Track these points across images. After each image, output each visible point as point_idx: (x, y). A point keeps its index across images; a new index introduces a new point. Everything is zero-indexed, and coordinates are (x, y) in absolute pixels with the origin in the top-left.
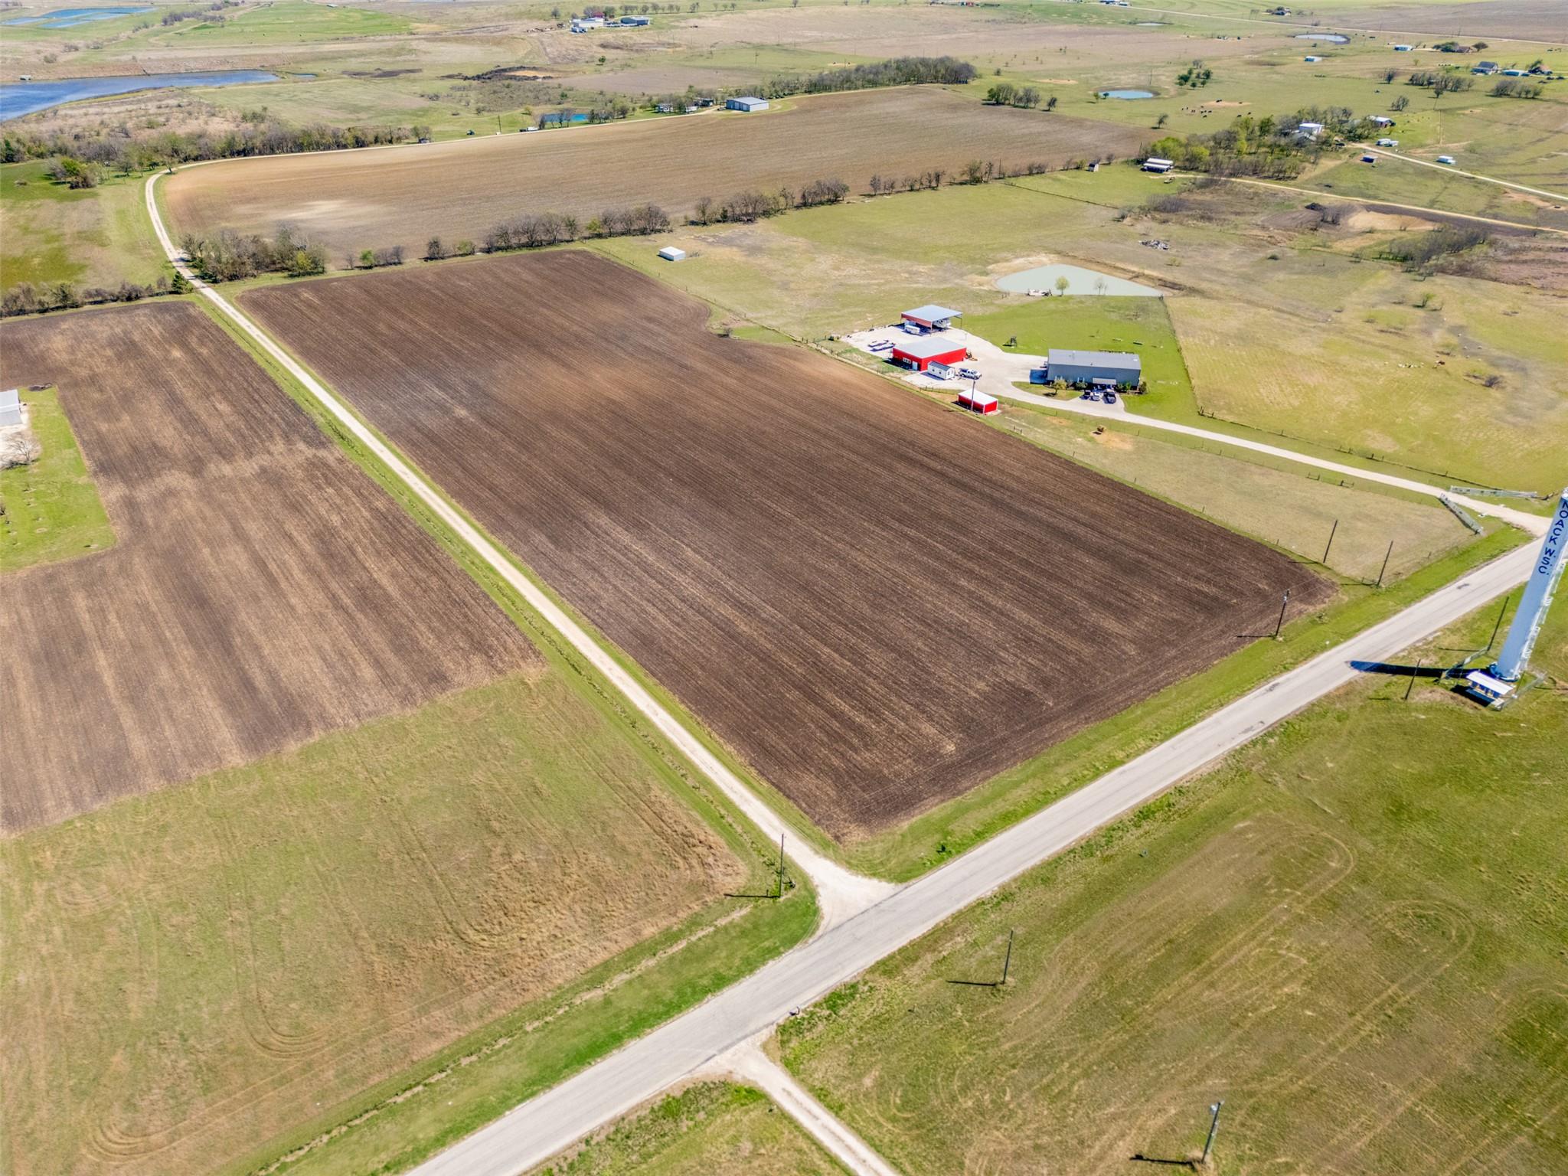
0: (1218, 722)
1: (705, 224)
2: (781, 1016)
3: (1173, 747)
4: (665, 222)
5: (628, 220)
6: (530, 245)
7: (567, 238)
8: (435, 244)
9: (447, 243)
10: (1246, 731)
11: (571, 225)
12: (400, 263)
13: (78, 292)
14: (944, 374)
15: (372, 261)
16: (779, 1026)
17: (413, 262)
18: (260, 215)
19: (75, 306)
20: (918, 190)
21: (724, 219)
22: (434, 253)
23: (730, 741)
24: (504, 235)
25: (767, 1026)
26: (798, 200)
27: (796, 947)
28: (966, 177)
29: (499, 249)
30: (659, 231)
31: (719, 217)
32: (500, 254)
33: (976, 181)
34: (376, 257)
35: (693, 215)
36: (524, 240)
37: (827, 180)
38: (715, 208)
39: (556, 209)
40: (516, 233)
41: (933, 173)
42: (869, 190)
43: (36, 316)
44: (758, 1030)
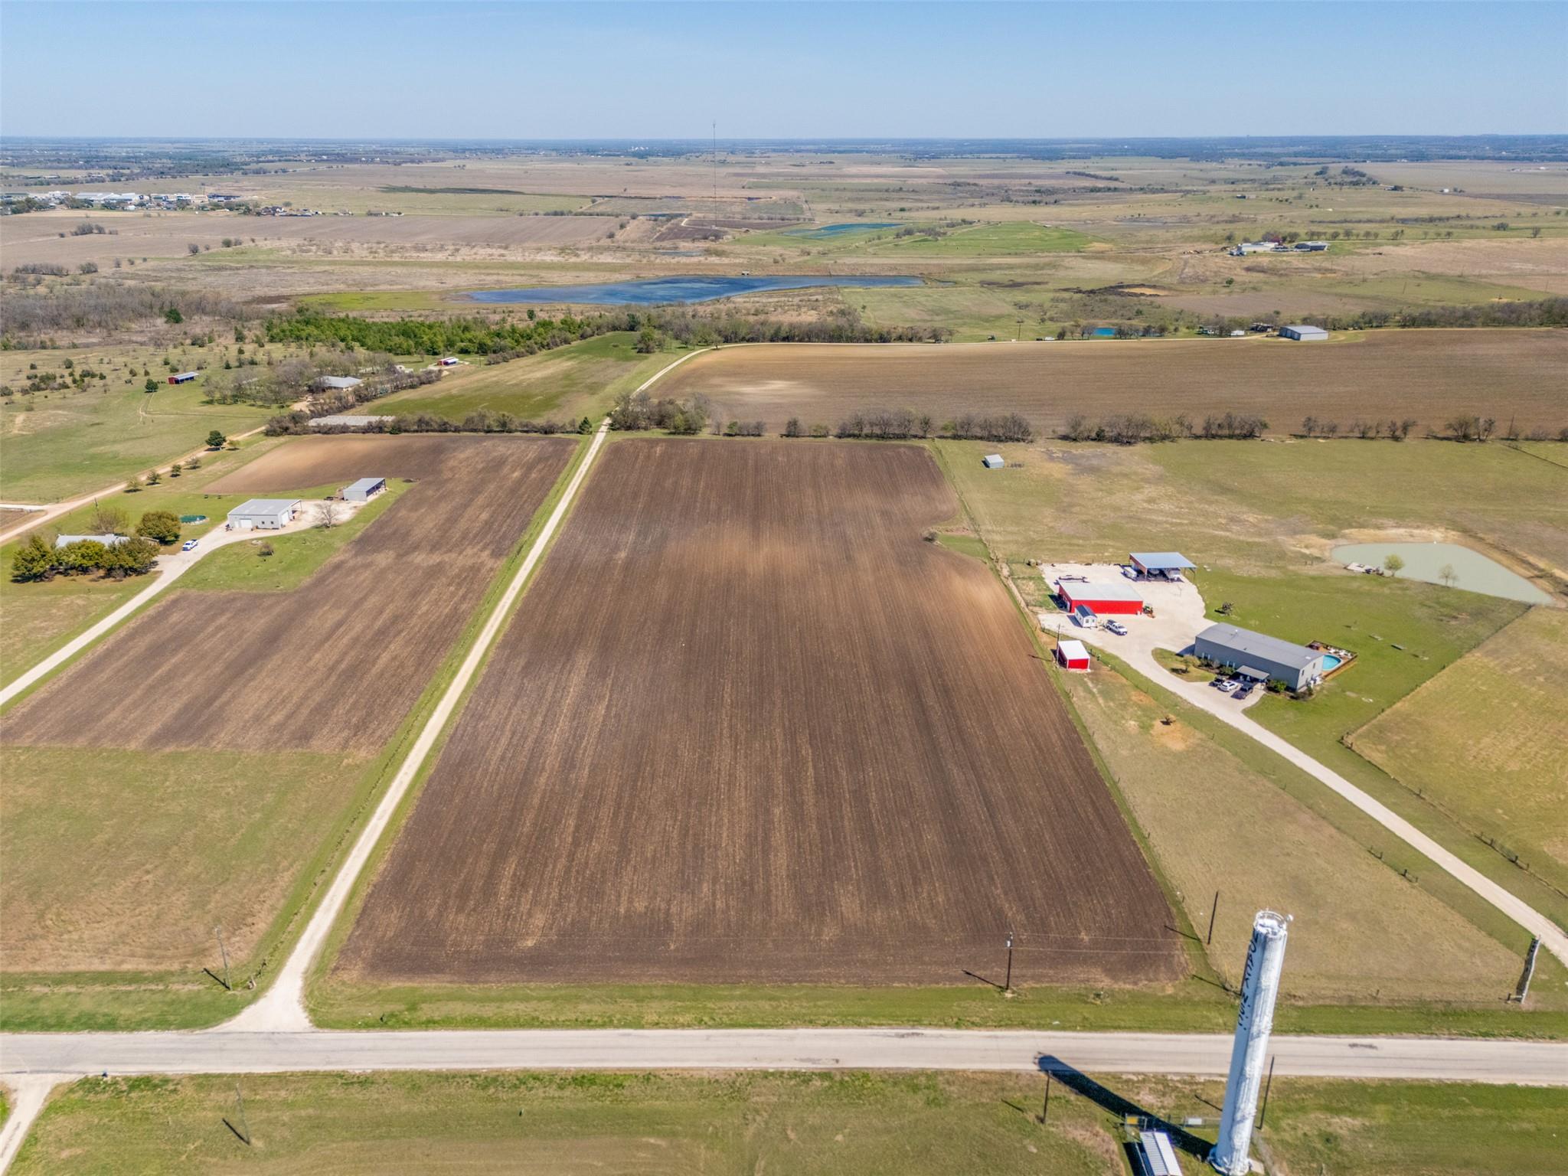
0: (791, 1038)
1: (1075, 440)
2: (93, 1071)
3: (708, 1037)
4: (1026, 432)
5: (986, 425)
6: (881, 437)
7: (921, 433)
8: (794, 424)
9: (804, 423)
10: (809, 1060)
11: (926, 423)
12: (759, 435)
13: (516, 422)
14: (1083, 620)
15: (735, 430)
16: (86, 1077)
17: (772, 436)
18: (721, 386)
19: (510, 431)
20: (1372, 439)
21: (1100, 437)
22: (792, 431)
23: (392, 861)
24: (859, 424)
25: (79, 1073)
26: (1198, 430)
27: (182, 1031)
28: (1450, 433)
29: (849, 436)
30: (1018, 440)
31: (1094, 435)
32: (850, 440)
33: (1465, 438)
34: (740, 428)
35: (1063, 430)
36: (877, 431)
37: (1240, 415)
38: (1092, 424)
39: (916, 410)
40: (872, 424)
41: (1399, 424)
42: (1302, 431)
43: (482, 434)
44: (70, 1072)
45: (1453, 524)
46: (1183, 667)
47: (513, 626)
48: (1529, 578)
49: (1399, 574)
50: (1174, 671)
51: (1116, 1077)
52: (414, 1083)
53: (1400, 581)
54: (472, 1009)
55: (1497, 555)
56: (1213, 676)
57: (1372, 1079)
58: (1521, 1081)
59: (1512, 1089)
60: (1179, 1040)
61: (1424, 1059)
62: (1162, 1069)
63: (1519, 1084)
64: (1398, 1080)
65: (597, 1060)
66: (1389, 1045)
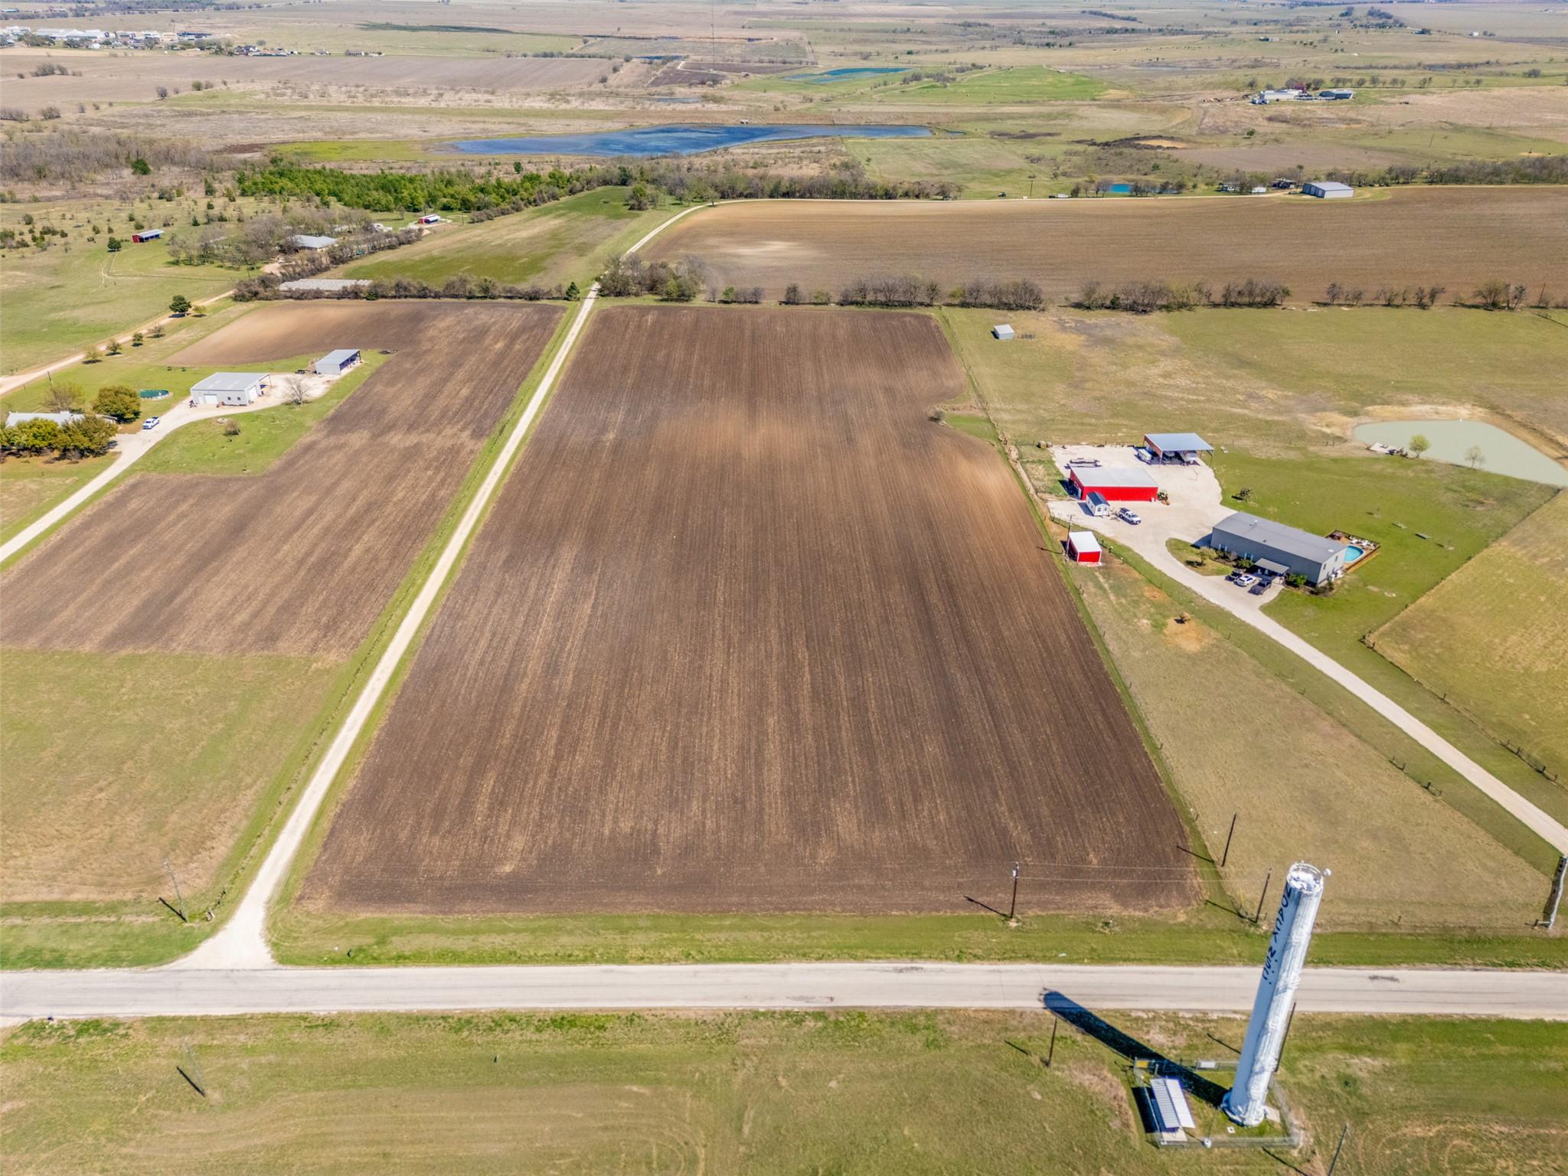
0: (784, 974)
1: (1088, 308)
2: (38, 1014)
3: (696, 973)
4: (1038, 300)
5: (996, 292)
6: (886, 304)
7: (927, 301)
8: (793, 290)
9: (804, 290)
10: (801, 998)
11: (933, 290)
12: (756, 302)
13: (499, 287)
14: (1095, 509)
15: (732, 297)
16: (30, 1021)
17: (769, 303)
18: (717, 247)
19: (493, 297)
20: (1398, 306)
21: (1114, 306)
22: (792, 298)
23: (363, 777)
24: (863, 291)
25: (23, 1016)
26: (1217, 298)
27: (134, 969)
28: (1479, 300)
29: (852, 303)
30: (1029, 308)
31: (1108, 303)
32: (853, 308)
33: (1495, 306)
34: (737, 294)
35: (1076, 297)
36: (881, 298)
37: (1262, 281)
38: (1106, 291)
39: (921, 274)
40: (876, 291)
41: (1427, 290)
42: (1325, 298)
43: (464, 300)
44: (14, 1016)
45: (1480, 401)
46: (1199, 560)
47: (494, 515)
48: (1557, 459)
49: (1423, 455)
50: (1189, 563)
51: (1124, 1014)
52: (381, 1025)
53: (1424, 463)
54: (445, 942)
55: (1525, 434)
56: (1231, 570)
57: (1394, 1015)
58: (1549, 1016)
59: (1539, 1024)
60: (1192, 974)
61: (1448, 992)
62: (1173, 1006)
63: (1547, 1019)
64: (1420, 1016)
65: (576, 1000)
66: (1410, 977)
